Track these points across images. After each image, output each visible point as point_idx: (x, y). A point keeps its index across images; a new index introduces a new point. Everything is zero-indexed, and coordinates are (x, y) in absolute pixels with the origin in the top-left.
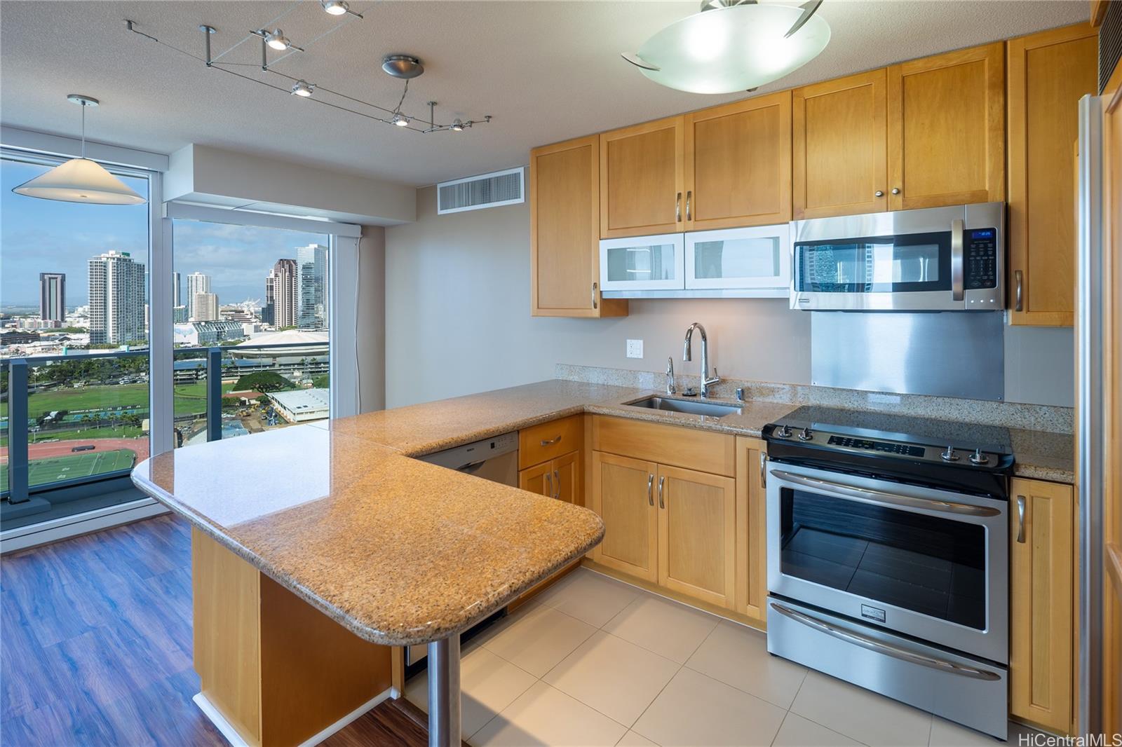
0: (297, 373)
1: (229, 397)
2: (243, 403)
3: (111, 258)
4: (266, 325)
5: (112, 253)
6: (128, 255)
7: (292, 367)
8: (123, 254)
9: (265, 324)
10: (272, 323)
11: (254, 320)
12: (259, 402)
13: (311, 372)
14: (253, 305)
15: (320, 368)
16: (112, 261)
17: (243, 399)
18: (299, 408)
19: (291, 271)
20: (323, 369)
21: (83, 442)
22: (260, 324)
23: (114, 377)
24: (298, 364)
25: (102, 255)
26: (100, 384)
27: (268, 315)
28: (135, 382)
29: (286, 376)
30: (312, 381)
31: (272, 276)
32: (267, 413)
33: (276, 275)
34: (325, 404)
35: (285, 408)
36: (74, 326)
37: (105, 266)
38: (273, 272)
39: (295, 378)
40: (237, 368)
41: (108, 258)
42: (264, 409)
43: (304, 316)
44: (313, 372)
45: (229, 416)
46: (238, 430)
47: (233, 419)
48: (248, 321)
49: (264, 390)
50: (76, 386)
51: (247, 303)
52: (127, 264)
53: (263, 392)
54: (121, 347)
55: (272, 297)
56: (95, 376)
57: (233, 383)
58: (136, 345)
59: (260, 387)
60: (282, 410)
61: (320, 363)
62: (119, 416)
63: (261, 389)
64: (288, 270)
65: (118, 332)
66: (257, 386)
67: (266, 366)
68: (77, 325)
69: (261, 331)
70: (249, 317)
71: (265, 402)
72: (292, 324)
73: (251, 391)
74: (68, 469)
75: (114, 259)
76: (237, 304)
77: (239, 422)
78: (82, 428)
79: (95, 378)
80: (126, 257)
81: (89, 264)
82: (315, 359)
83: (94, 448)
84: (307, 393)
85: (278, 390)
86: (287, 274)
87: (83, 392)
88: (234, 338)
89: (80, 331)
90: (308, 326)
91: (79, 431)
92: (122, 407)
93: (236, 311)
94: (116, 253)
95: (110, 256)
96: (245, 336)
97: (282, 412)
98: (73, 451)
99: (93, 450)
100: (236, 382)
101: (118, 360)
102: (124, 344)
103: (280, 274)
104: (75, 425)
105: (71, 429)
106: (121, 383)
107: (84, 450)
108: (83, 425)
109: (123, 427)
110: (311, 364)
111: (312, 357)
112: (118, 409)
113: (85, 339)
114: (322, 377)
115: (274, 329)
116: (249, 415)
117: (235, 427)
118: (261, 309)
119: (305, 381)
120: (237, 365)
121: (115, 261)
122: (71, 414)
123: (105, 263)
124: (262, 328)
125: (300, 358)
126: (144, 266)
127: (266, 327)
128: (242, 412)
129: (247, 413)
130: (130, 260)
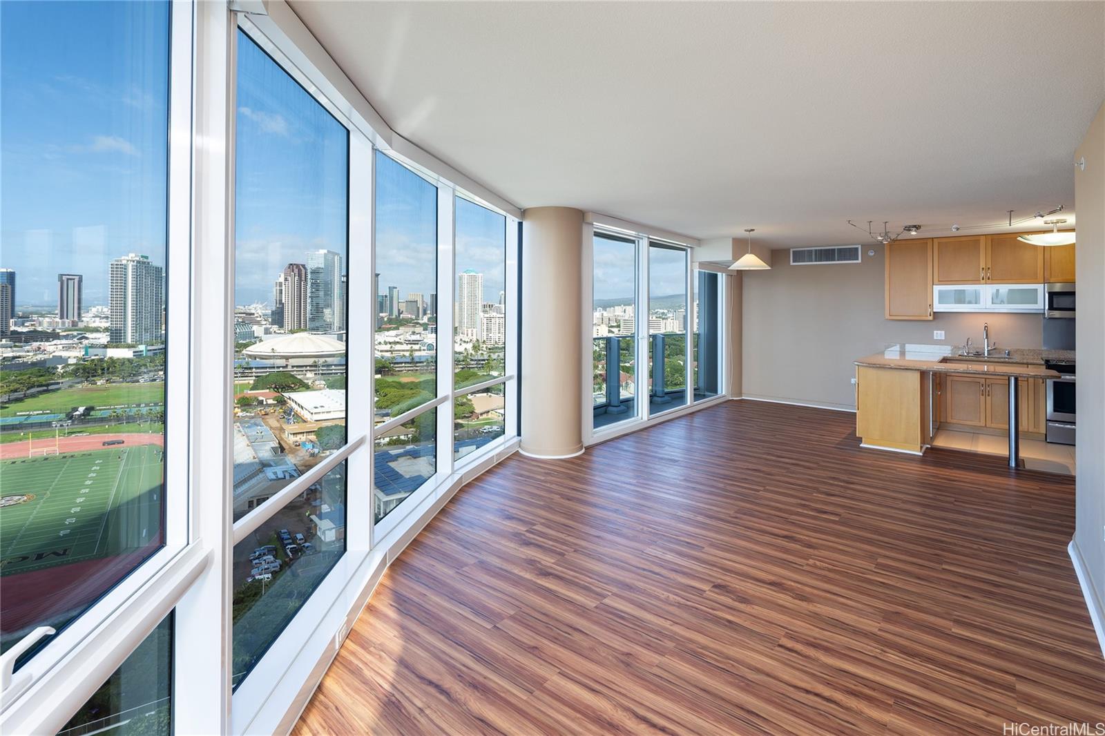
0: (310, 375)
1: (248, 396)
2: (261, 403)
3: (131, 261)
4: (275, 328)
5: (132, 256)
6: (147, 258)
7: (304, 369)
8: (142, 257)
9: (275, 326)
10: (281, 325)
11: (264, 323)
12: (276, 402)
13: (322, 374)
14: (260, 308)
15: (332, 370)
16: (132, 263)
17: (261, 398)
18: (316, 408)
19: (300, 275)
20: (333, 371)
21: (111, 437)
22: (270, 326)
23: (134, 375)
24: (310, 366)
25: (123, 258)
26: (122, 382)
27: (278, 317)
28: (155, 380)
29: (299, 377)
30: (324, 382)
31: (282, 279)
32: (285, 412)
33: (286, 280)
34: (341, 404)
35: (302, 407)
36: (90, 326)
37: (125, 269)
38: (283, 276)
39: (307, 379)
40: (251, 368)
41: (128, 261)
42: (281, 408)
43: (312, 319)
44: (325, 374)
45: (248, 414)
46: (259, 427)
47: (253, 417)
48: (258, 323)
49: (280, 390)
50: (99, 383)
51: (254, 305)
52: (145, 267)
53: (279, 392)
54: (140, 346)
55: (281, 300)
56: (117, 374)
57: (249, 383)
58: (153, 345)
59: (276, 388)
60: (299, 410)
61: (332, 365)
62: (145, 413)
63: (276, 389)
64: (297, 274)
65: (136, 332)
66: (273, 386)
67: (278, 367)
68: (92, 325)
69: (270, 333)
70: (259, 319)
71: (281, 402)
72: (300, 327)
73: (268, 390)
74: (101, 461)
75: (134, 261)
76: (245, 307)
77: (259, 421)
78: (110, 423)
79: (118, 376)
80: (145, 260)
81: (110, 266)
82: (326, 361)
83: (123, 442)
84: (322, 393)
85: (293, 390)
86: (296, 278)
87: (106, 389)
88: (245, 340)
89: (96, 330)
90: (316, 329)
91: (107, 426)
92: (146, 404)
93: (247, 314)
94: (136, 256)
95: (129, 259)
96: (256, 338)
97: (299, 411)
98: (104, 445)
99: (122, 445)
100: (252, 382)
101: (137, 360)
102: (142, 344)
103: (289, 278)
104: (102, 420)
105: (100, 424)
106: (142, 381)
107: (114, 444)
108: (110, 420)
109: (149, 423)
110: (323, 366)
111: (323, 359)
112: (142, 406)
113: (104, 338)
114: (334, 379)
115: (283, 332)
116: (267, 414)
117: (257, 425)
118: (270, 311)
119: (317, 382)
120: (251, 366)
121: (135, 264)
122: (98, 410)
123: (125, 265)
124: (271, 330)
125: (312, 360)
126: (161, 268)
127: (275, 329)
128: (261, 410)
129: (265, 412)
130: (148, 263)
